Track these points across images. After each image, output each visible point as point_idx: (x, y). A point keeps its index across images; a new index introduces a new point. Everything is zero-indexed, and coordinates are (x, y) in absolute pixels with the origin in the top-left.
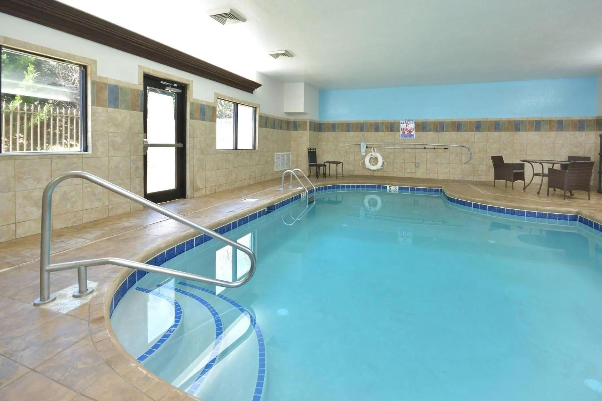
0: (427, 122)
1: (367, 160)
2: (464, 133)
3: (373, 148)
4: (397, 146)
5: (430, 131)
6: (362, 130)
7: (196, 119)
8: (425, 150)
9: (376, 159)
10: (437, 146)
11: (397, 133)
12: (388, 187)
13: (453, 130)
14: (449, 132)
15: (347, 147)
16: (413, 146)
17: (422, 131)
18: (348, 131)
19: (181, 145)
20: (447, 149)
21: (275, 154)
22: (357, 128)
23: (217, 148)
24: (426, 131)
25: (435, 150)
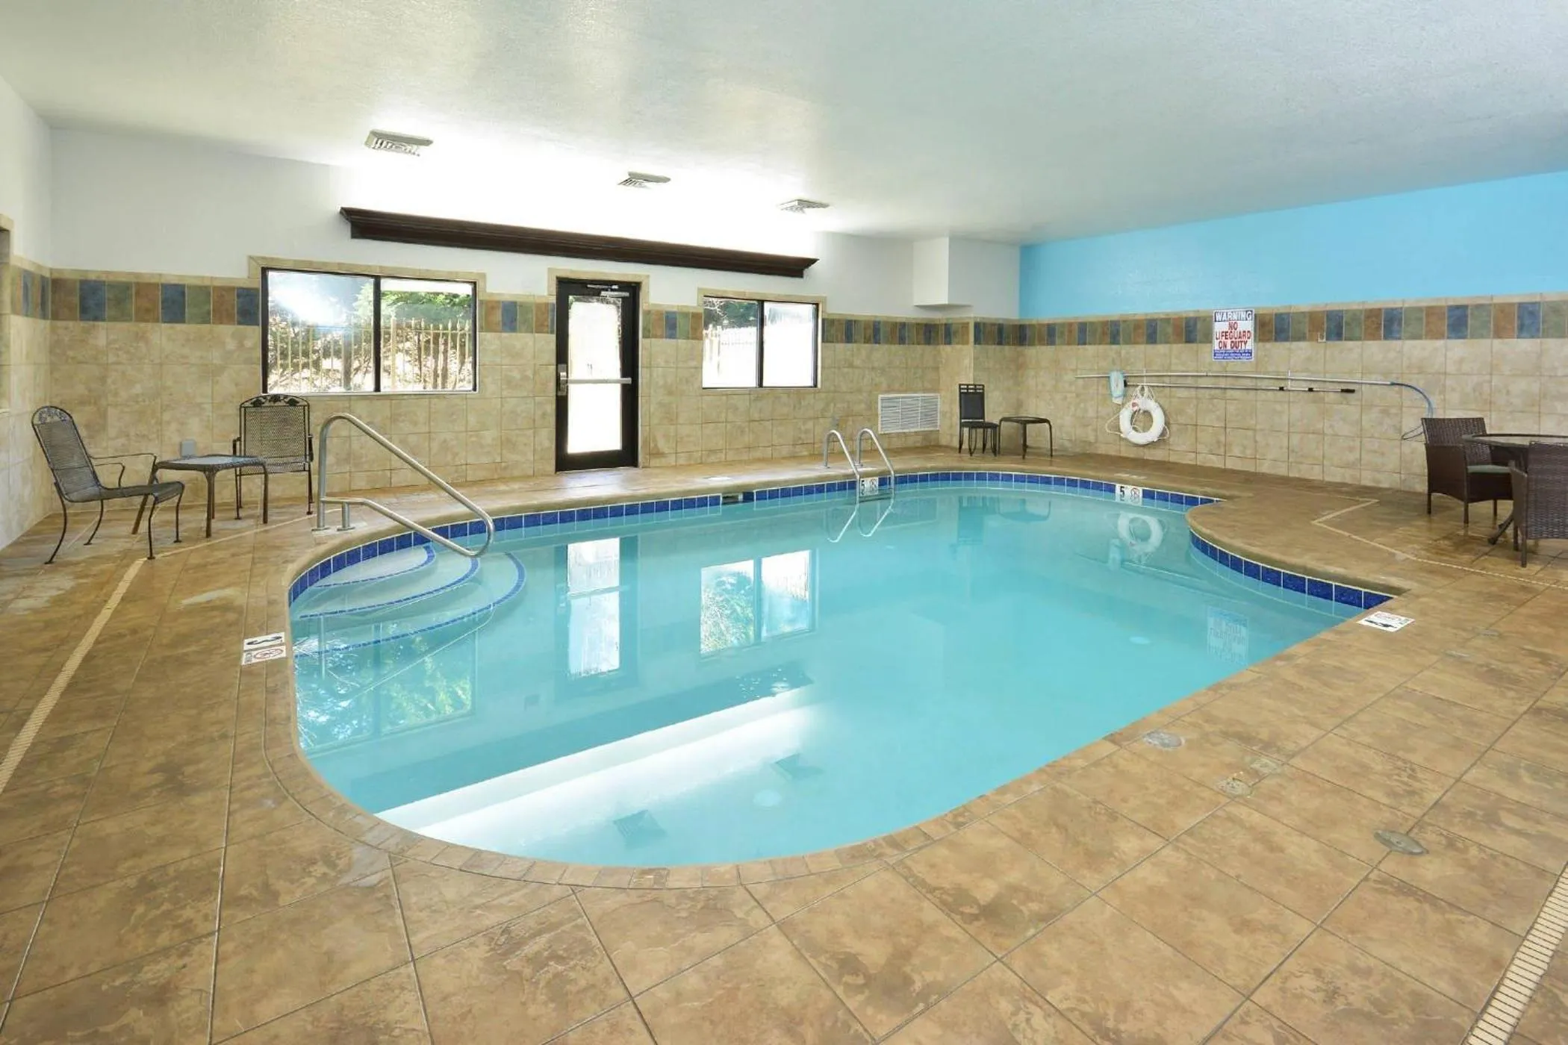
0: (1288, 314)
1: (1125, 416)
2: (1409, 344)
3: (1140, 387)
4: (1203, 383)
5: (1301, 338)
6: (1114, 340)
7: (655, 336)
8: (1282, 393)
9: (1147, 414)
10: (1322, 385)
11: (1204, 348)
12: (1118, 486)
13: (1373, 336)
14: (1359, 343)
15: (1081, 382)
16: (1249, 383)
17: (1276, 340)
18: (1083, 342)
19: (628, 380)
20: (1352, 391)
21: (880, 396)
22: (1104, 333)
23: (704, 386)
24: (1286, 339)
25: (1311, 394)
